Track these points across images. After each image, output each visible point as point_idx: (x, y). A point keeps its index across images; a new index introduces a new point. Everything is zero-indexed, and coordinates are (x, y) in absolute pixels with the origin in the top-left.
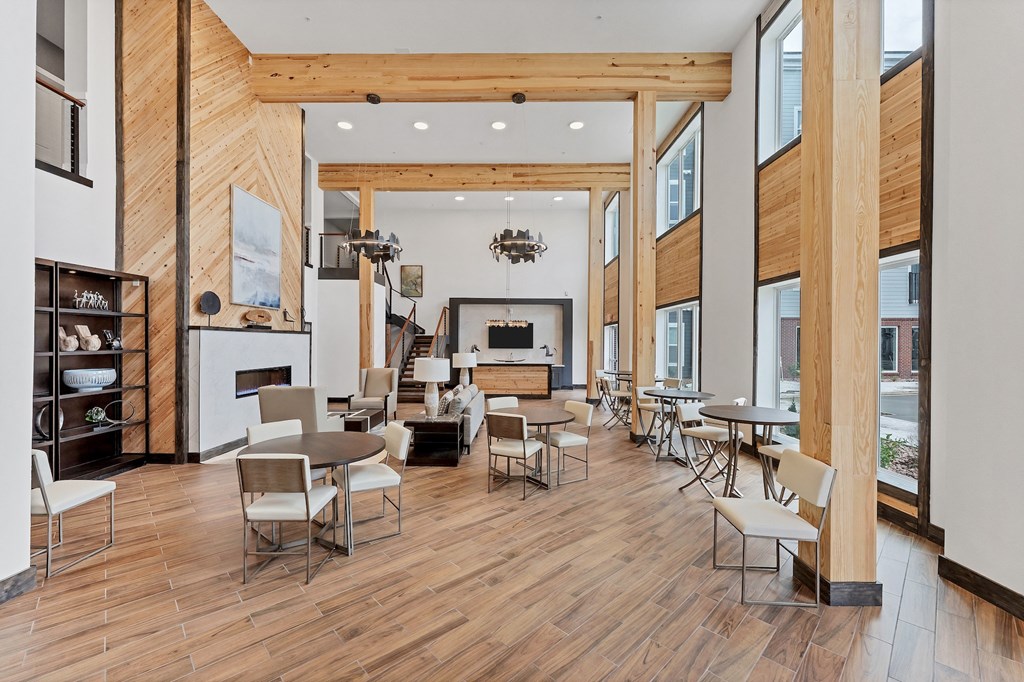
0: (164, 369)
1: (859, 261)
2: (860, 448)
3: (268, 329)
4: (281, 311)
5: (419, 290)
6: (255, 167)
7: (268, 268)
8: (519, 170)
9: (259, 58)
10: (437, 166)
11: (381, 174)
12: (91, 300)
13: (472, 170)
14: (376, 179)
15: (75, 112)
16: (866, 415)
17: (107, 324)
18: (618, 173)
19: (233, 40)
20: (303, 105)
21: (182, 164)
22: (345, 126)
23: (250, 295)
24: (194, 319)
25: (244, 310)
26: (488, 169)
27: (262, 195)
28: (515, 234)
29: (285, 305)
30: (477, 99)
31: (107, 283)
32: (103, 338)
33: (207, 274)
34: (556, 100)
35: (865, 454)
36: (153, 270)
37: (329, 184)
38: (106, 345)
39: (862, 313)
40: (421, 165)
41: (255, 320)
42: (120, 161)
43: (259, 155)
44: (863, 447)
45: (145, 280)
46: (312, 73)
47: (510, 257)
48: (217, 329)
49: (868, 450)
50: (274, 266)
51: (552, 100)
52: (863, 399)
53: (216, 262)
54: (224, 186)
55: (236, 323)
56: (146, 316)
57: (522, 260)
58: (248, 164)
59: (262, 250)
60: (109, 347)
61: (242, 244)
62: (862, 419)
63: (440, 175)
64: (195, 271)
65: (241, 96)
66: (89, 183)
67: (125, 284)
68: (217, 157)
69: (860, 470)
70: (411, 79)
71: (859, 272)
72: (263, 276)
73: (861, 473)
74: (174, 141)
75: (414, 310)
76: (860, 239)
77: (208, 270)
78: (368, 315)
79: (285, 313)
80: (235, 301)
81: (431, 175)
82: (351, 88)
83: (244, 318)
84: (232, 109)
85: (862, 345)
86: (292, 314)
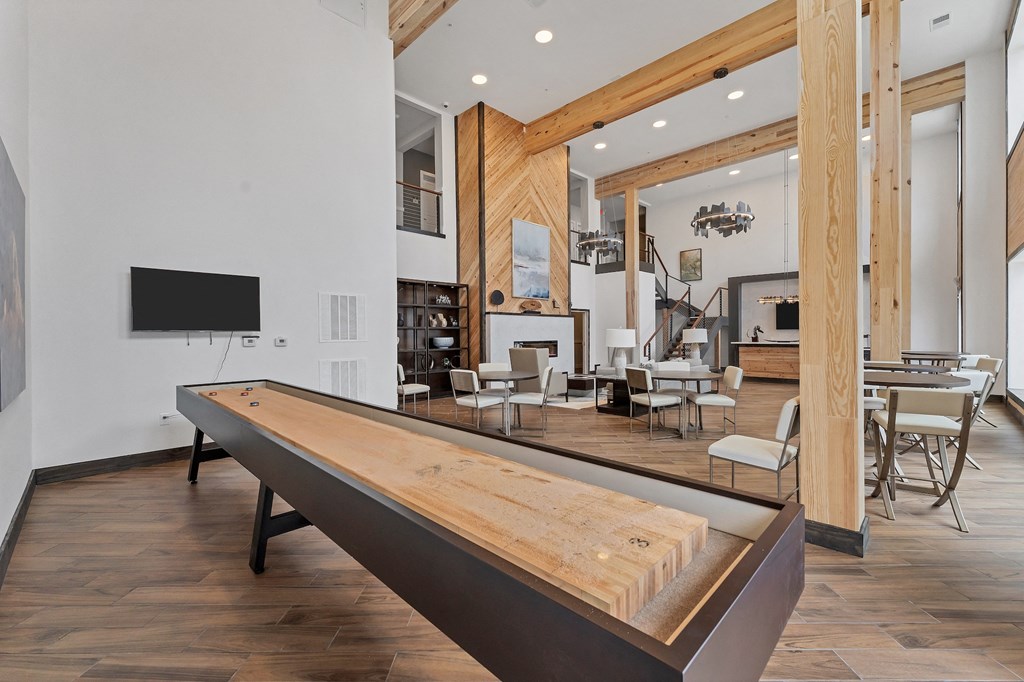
0: (475, 338)
1: (831, 197)
2: (836, 389)
3: (538, 314)
4: (550, 300)
5: (699, 274)
6: (530, 201)
7: (539, 271)
8: (782, 128)
9: (529, 126)
10: (693, 151)
11: (641, 174)
12: (444, 300)
13: (729, 144)
14: (638, 180)
15: (438, 199)
16: (843, 355)
17: (452, 312)
18: (941, 83)
19: (513, 121)
20: (566, 143)
21: (481, 214)
22: (600, 146)
23: (526, 290)
24: (489, 308)
25: (522, 301)
26: (746, 137)
27: (534, 220)
28: (709, 210)
29: (554, 295)
30: (681, 91)
31: (451, 290)
32: (448, 320)
33: (497, 279)
34: (764, 57)
35: (841, 394)
36: (471, 280)
37: (604, 194)
38: (449, 324)
39: (835, 250)
40: (676, 156)
41: (529, 308)
42: (458, 220)
43: (532, 193)
44: (839, 387)
45: (467, 286)
46: (558, 123)
47: (720, 231)
48: (500, 313)
49: (845, 391)
50: (544, 268)
51: (759, 59)
52: (838, 338)
53: (502, 271)
54: (508, 219)
55: (516, 310)
56: (468, 307)
57: (734, 232)
58: (524, 201)
59: (535, 258)
60: (451, 325)
61: (519, 257)
62: (837, 359)
63: (694, 159)
64: (489, 279)
65: (518, 157)
66: (444, 236)
67: (460, 290)
68: (502, 203)
69: (835, 411)
70: (623, 98)
71: (831, 208)
72: (535, 277)
73: (838, 416)
74: (478, 201)
75: (689, 292)
76: (832, 173)
77: (498, 276)
78: (632, 301)
79: (554, 302)
80: (514, 295)
81: (686, 162)
82: (581, 124)
83: (521, 307)
84: (512, 168)
85: (836, 283)
86: (559, 302)
